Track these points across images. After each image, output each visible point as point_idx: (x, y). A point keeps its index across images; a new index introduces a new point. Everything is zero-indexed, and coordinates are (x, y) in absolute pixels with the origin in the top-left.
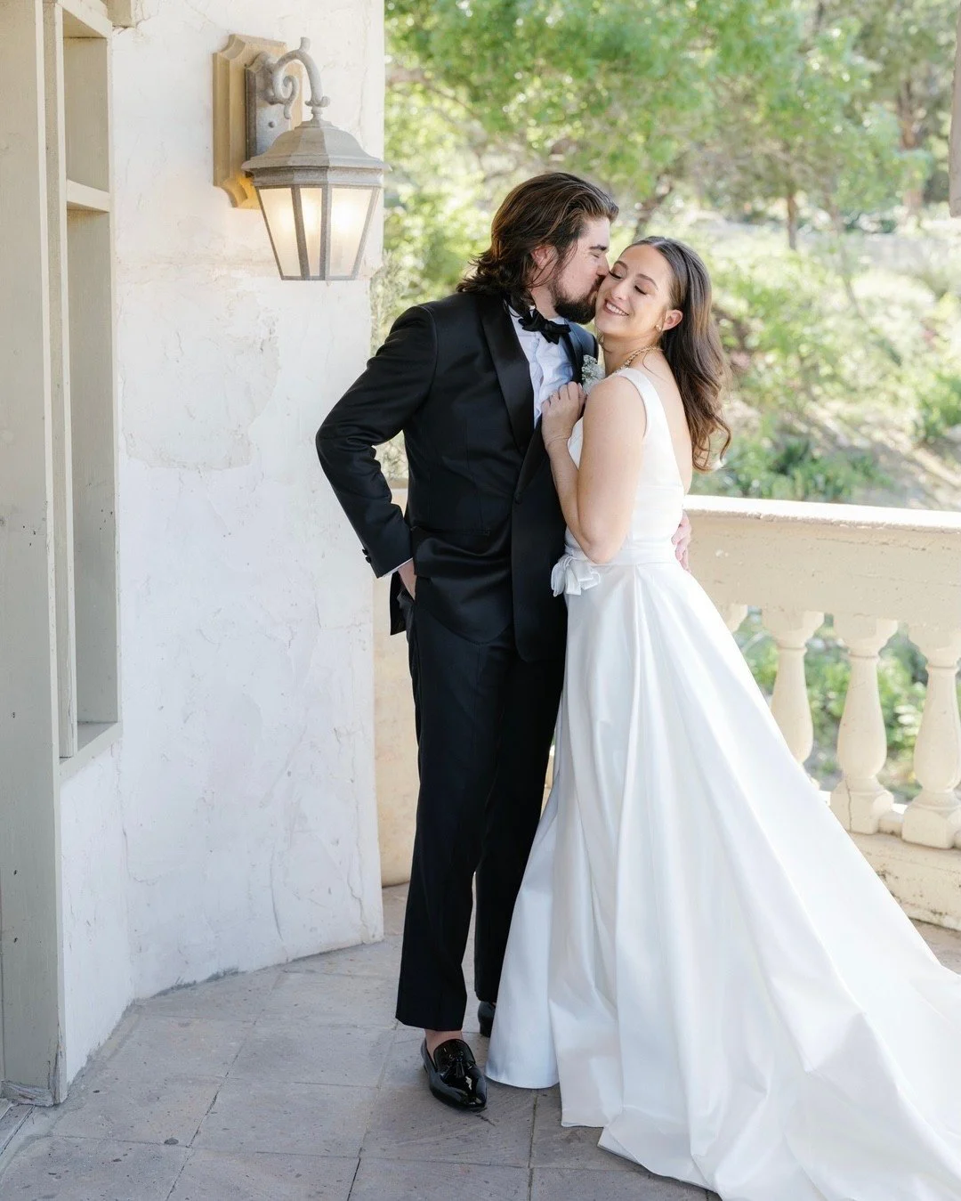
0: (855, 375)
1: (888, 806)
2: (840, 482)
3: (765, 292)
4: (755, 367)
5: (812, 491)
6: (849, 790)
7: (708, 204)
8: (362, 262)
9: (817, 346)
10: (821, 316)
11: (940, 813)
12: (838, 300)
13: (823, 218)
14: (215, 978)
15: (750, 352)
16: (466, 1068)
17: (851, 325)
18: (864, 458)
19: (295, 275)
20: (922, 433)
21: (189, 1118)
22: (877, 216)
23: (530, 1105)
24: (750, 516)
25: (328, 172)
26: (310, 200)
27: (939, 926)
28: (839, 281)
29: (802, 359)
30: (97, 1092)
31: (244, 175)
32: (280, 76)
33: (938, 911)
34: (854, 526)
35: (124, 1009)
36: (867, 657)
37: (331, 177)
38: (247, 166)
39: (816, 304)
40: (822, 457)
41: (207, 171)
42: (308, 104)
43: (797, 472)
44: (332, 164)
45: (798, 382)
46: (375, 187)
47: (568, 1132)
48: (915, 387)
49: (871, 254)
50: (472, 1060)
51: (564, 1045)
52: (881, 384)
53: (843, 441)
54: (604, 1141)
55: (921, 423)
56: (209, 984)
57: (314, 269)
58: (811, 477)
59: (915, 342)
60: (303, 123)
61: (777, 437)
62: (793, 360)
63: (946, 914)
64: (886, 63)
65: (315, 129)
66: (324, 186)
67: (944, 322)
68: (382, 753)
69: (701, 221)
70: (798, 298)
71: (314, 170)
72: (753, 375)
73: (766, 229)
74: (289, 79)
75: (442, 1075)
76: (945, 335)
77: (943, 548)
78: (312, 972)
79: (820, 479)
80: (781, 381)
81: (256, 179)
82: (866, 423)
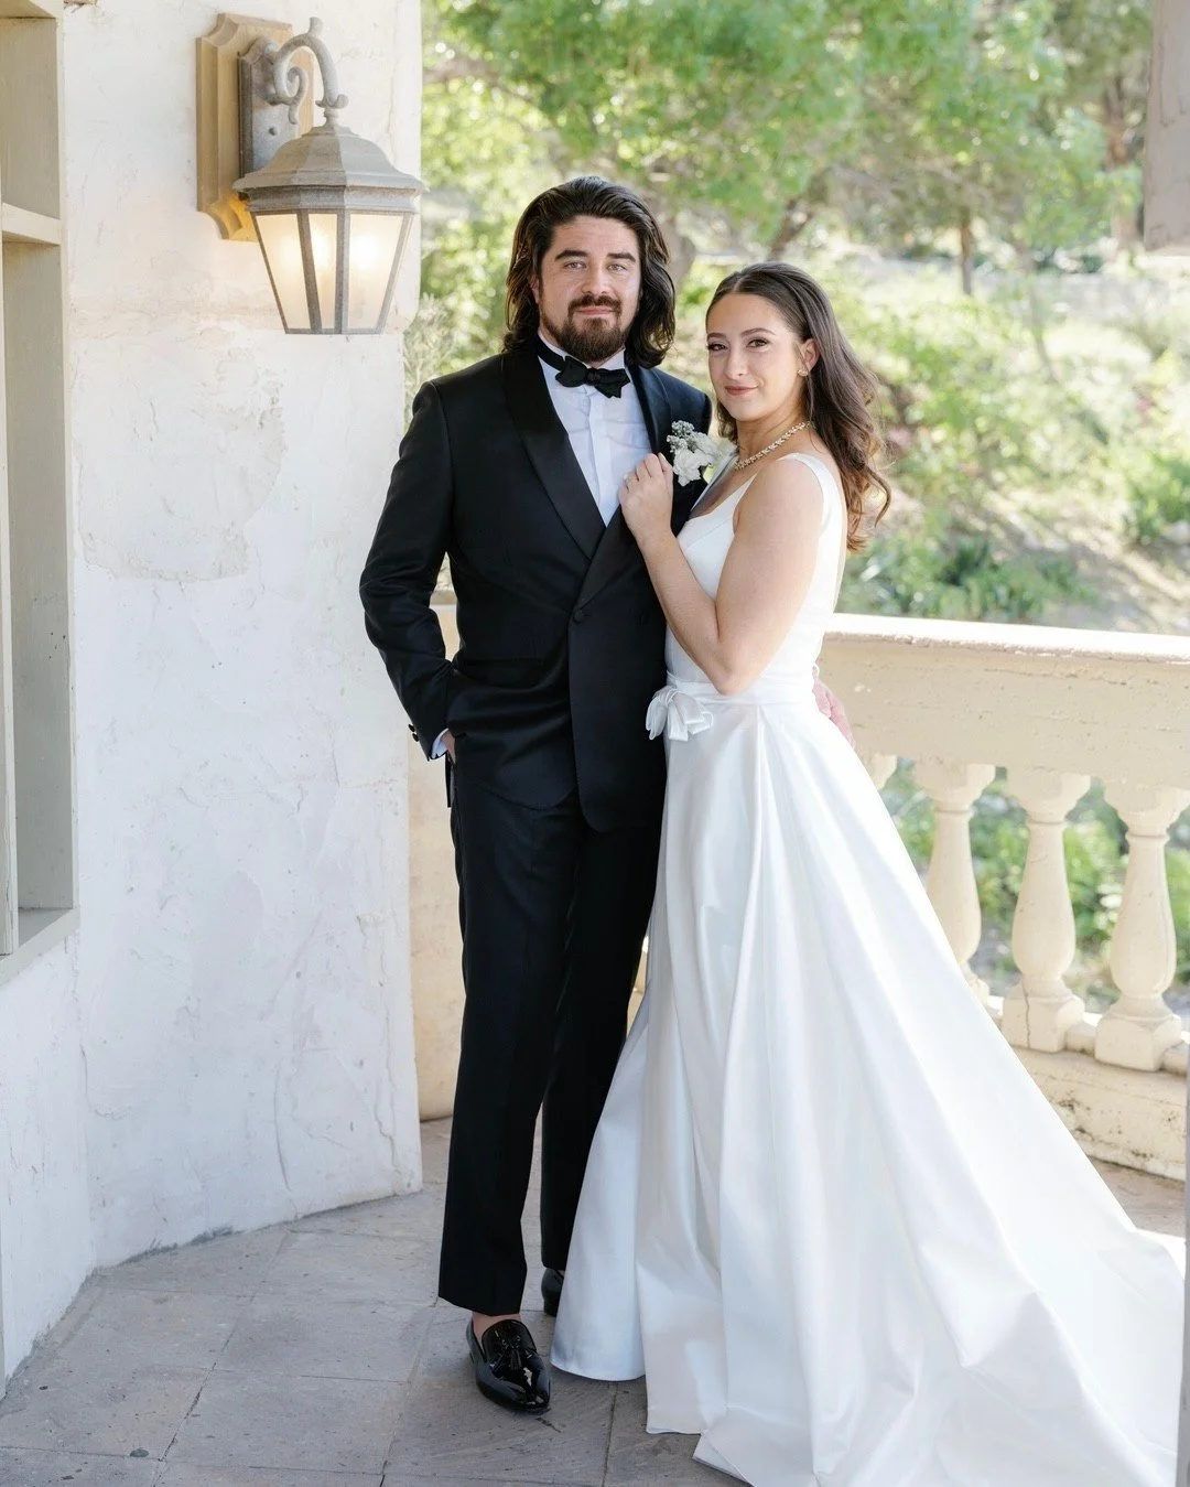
0: (1047, 457)
1: (1079, 1015)
2: (1027, 596)
3: (930, 350)
4: (918, 446)
5: (991, 607)
6: (1026, 995)
7: (859, 236)
8: (392, 309)
9: (998, 419)
10: (1004, 380)
11: (1144, 1025)
12: (1026, 359)
13: (1005, 254)
14: (202, 1240)
15: (913, 428)
16: (524, 1357)
17: (1043, 392)
18: (1058, 565)
19: (302, 327)
20: (1134, 532)
21: (163, 1423)
22: (1078, 252)
23: (607, 1404)
24: (899, 641)
25: (346, 193)
26: (322, 229)
27: (1142, 1172)
28: (1028, 336)
29: (979, 437)
30: (45, 1388)
31: (237, 197)
32: (284, 67)
33: (1142, 1151)
34: (1033, 653)
35: (83, 1280)
36: (1051, 824)
37: (349, 200)
38: (240, 185)
39: (997, 366)
40: (1004, 563)
41: (189, 192)
42: (320, 104)
43: (972, 583)
44: (350, 183)
45: (973, 466)
46: (407, 213)
47: (656, 1440)
48: (1126, 472)
49: (1068, 300)
50: (532, 1347)
51: (653, 1323)
52: (1081, 468)
53: (1031, 540)
54: (701, 1453)
55: (1133, 519)
56: (196, 1248)
57: (328, 321)
58: (990, 589)
59: (1127, 414)
60: (313, 129)
61: (945, 537)
62: (967, 438)
63: (1152, 1156)
64: (1088, 52)
65: (328, 137)
66: (341, 213)
67: (1163, 387)
68: (418, 948)
69: (850, 258)
70: (972, 356)
71: (326, 190)
72: (916, 457)
73: (932, 269)
74: (294, 72)
75: (493, 1365)
76: (1165, 404)
77: (1148, 681)
78: (329, 1231)
79: (1002, 591)
80: (952, 463)
81: (253, 203)
82: (1063, 519)
